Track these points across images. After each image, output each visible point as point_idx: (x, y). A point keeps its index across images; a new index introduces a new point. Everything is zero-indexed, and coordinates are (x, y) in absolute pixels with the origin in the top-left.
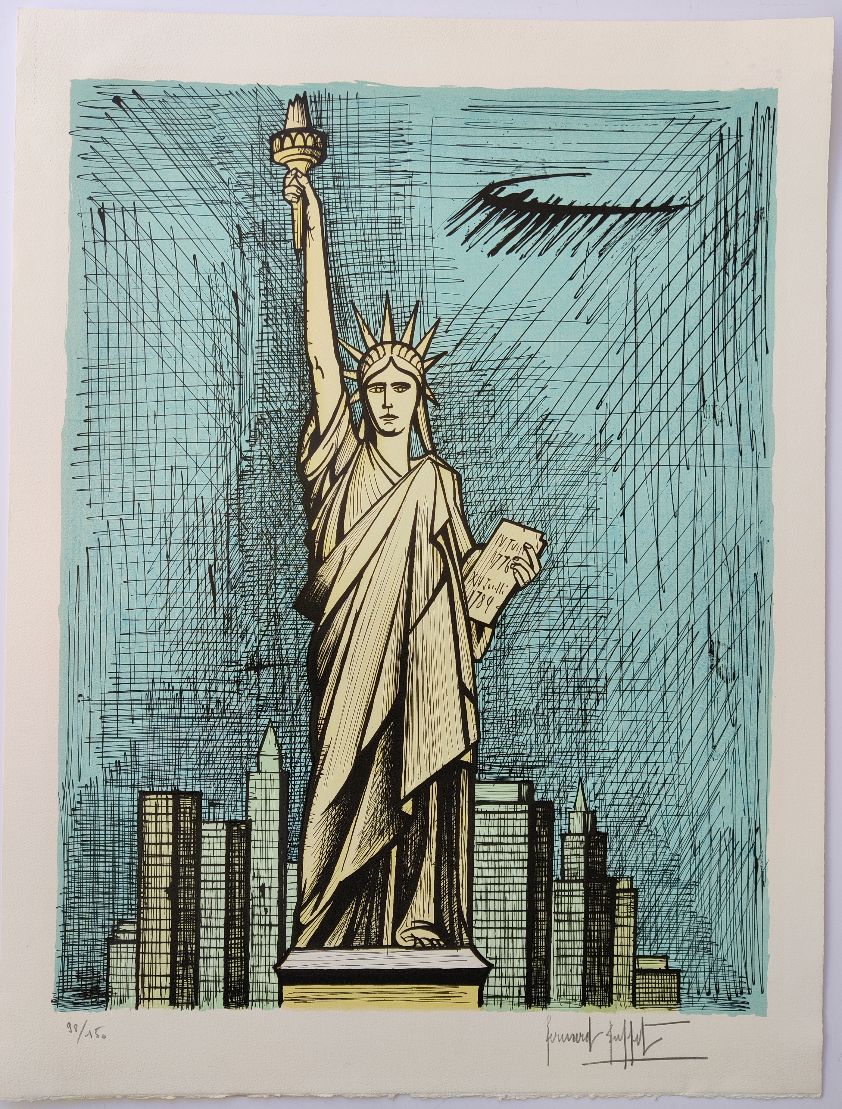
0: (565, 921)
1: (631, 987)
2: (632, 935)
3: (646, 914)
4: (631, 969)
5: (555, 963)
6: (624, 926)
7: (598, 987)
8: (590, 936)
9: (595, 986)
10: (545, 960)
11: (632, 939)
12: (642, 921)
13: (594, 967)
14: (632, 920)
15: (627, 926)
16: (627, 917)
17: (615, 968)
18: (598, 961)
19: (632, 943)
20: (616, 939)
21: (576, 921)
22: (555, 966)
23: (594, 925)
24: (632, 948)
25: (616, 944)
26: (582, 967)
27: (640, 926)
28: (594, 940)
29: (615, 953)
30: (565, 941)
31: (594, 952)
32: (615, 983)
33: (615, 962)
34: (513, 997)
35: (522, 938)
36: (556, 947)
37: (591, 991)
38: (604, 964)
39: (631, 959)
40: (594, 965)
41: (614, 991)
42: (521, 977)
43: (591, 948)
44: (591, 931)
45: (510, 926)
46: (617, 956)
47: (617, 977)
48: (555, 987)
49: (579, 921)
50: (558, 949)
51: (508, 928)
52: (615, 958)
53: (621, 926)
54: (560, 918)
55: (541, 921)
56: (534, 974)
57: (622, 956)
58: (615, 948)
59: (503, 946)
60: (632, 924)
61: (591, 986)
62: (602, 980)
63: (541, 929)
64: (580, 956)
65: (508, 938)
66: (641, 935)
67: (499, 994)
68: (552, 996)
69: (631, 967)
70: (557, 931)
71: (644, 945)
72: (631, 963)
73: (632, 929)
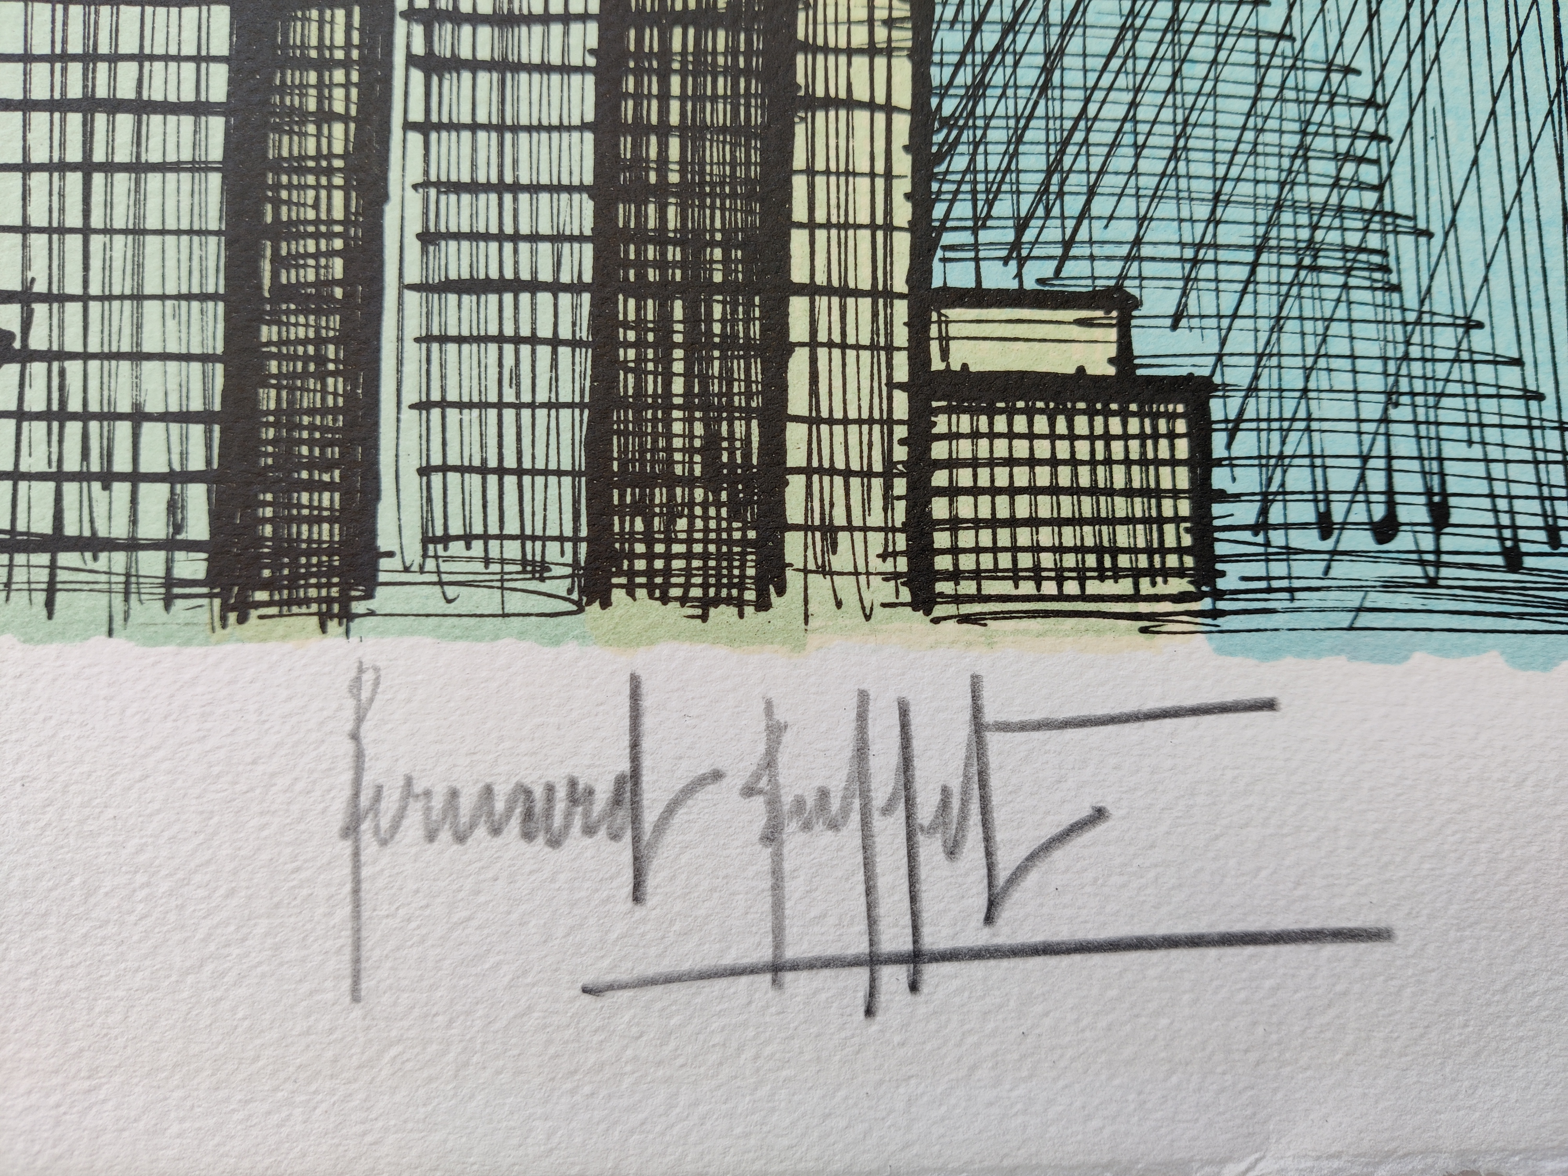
0: (475, 66)
1: (900, 486)
2: (903, 164)
3: (989, 38)
4: (901, 374)
5: (413, 327)
6: (850, 104)
7: (690, 482)
8: (639, 162)
9: (671, 481)
10: (346, 306)
11: (902, 186)
12: (965, 77)
13: (669, 361)
14: (903, 69)
15: (871, 106)
16: (871, 51)
17: (799, 362)
18: (691, 319)
19: (903, 213)
20: (799, 183)
21: (545, 68)
22: (412, 351)
23: (664, 97)
24: (902, 242)
25: (800, 213)
26: (585, 358)
27: (949, 107)
28: (662, 190)
29: (799, 274)
30: (474, 188)
31: (662, 264)
32: (796, 457)
33: (798, 331)
34: (132, 545)
35: (197, 167)
36: (414, 226)
37: (642, 508)
38: (728, 342)
39: (901, 309)
40: (665, 345)
41: (795, 513)
42: (185, 417)
43: (641, 237)
44: (640, 129)
45: (126, 91)
46: (811, 290)
47: (813, 421)
48: (411, 482)
49: (566, 69)
50: (428, 238)
51: (114, 106)
52: (798, 306)
53: (829, 103)
54: (442, 48)
55: (324, 65)
56: (268, 399)
57: (845, 292)
58: (799, 239)
59: (74, 219)
60: (903, 97)
61: (647, 482)
62: (712, 441)
63: (325, 116)
64: (575, 288)
65: (110, 168)
66: (960, 163)
67: (43, 525)
68: (385, 542)
69: (901, 360)
70: (425, 128)
71: (979, 223)
72: (901, 336)
73: (902, 124)
